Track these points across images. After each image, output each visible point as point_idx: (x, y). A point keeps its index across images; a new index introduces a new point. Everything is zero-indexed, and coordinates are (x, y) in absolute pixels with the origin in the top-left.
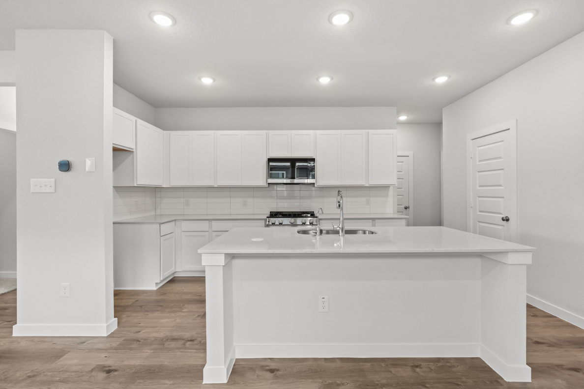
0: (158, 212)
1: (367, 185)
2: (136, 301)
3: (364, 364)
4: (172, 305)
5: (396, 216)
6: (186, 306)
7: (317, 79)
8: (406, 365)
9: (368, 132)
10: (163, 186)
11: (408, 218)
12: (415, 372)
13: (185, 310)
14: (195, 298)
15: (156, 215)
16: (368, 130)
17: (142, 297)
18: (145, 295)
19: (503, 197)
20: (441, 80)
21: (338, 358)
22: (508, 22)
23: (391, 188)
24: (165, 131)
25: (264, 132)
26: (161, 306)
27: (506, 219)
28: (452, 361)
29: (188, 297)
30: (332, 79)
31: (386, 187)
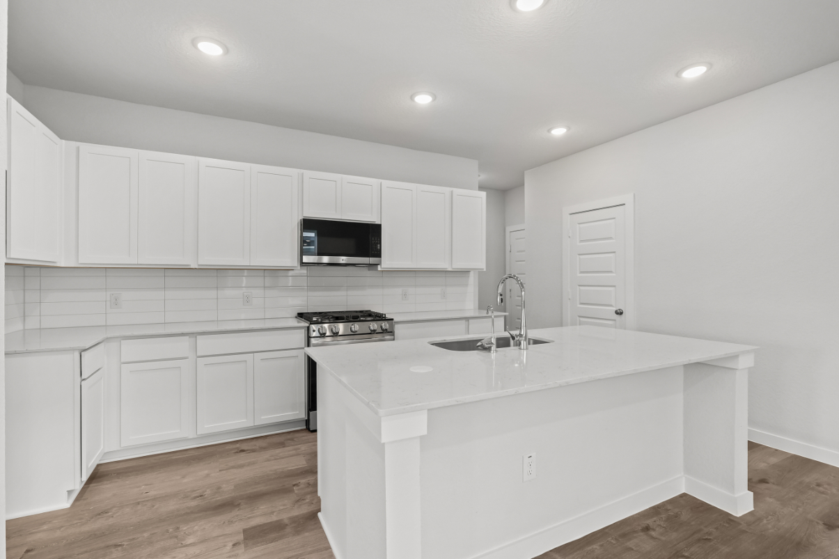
0: (32, 323)
1: (450, 269)
2: (28, 551)
3: (590, 548)
4: (146, 535)
5: (477, 315)
6: (184, 528)
7: (412, 98)
8: (635, 532)
9: (452, 192)
10: (58, 265)
11: (505, 317)
12: (652, 538)
13: (190, 540)
14: (193, 503)
15: (24, 330)
16: (451, 189)
17: (40, 536)
18: (45, 527)
19: (614, 286)
20: (559, 132)
21: (550, 551)
22: (678, 74)
23: (472, 273)
24: (64, 141)
25: (294, 172)
26: (116, 546)
27: (619, 313)
28: (669, 507)
29: (172, 506)
30: (435, 98)
31: (465, 272)
